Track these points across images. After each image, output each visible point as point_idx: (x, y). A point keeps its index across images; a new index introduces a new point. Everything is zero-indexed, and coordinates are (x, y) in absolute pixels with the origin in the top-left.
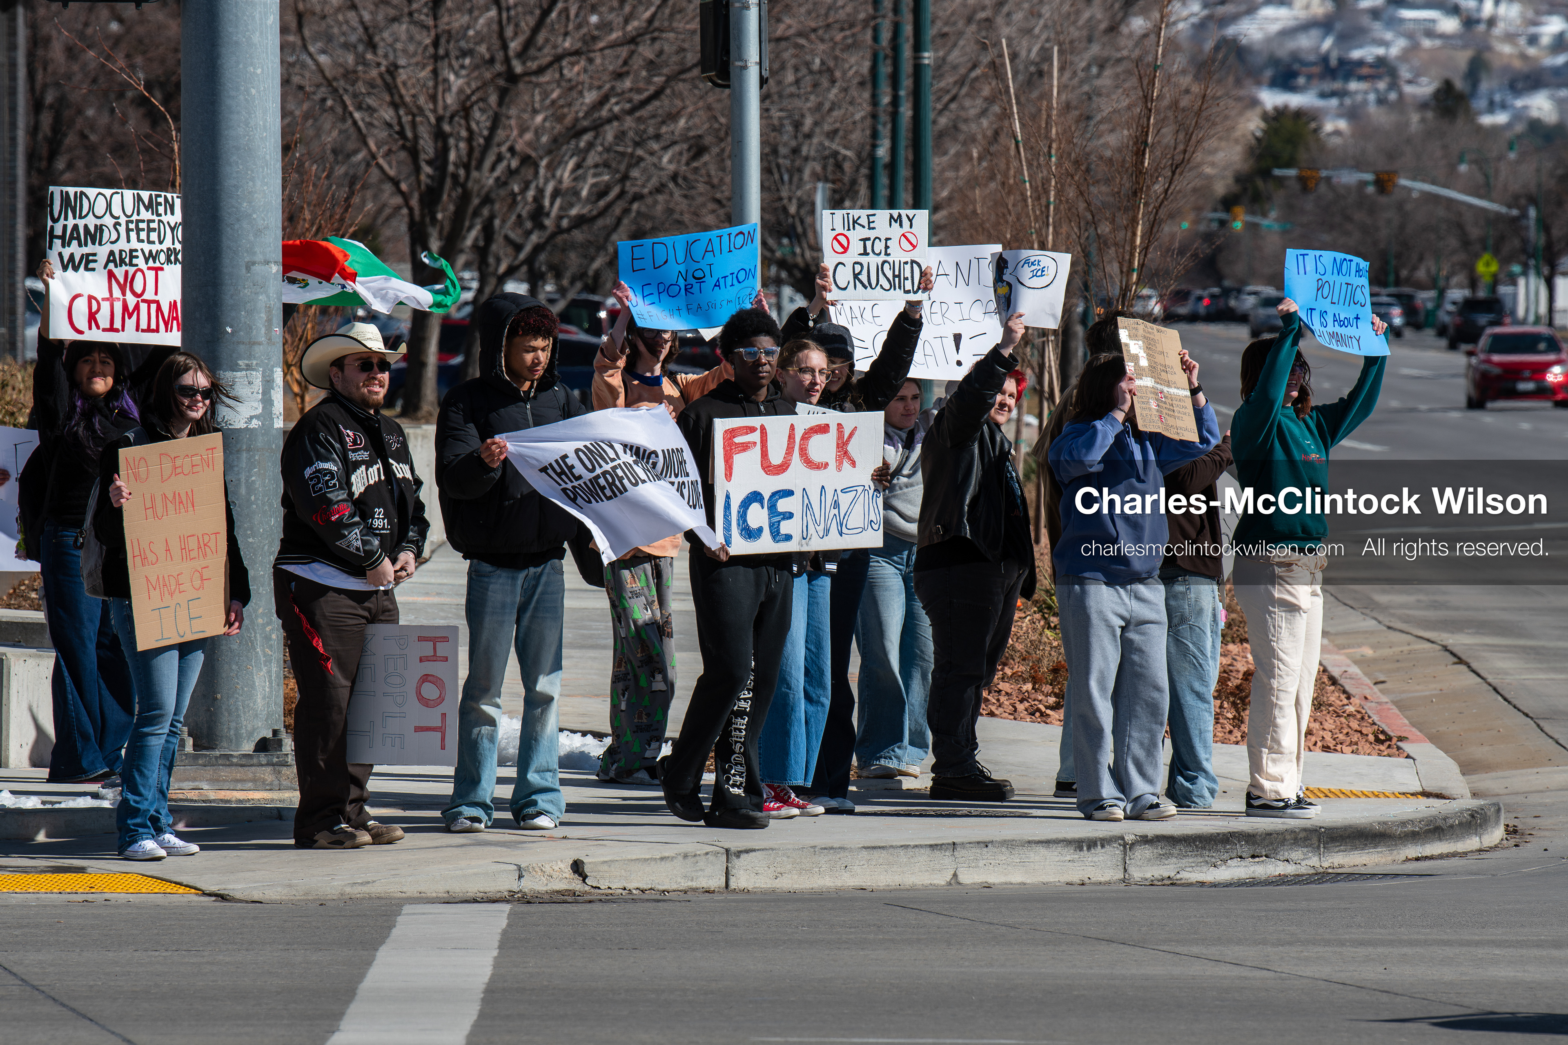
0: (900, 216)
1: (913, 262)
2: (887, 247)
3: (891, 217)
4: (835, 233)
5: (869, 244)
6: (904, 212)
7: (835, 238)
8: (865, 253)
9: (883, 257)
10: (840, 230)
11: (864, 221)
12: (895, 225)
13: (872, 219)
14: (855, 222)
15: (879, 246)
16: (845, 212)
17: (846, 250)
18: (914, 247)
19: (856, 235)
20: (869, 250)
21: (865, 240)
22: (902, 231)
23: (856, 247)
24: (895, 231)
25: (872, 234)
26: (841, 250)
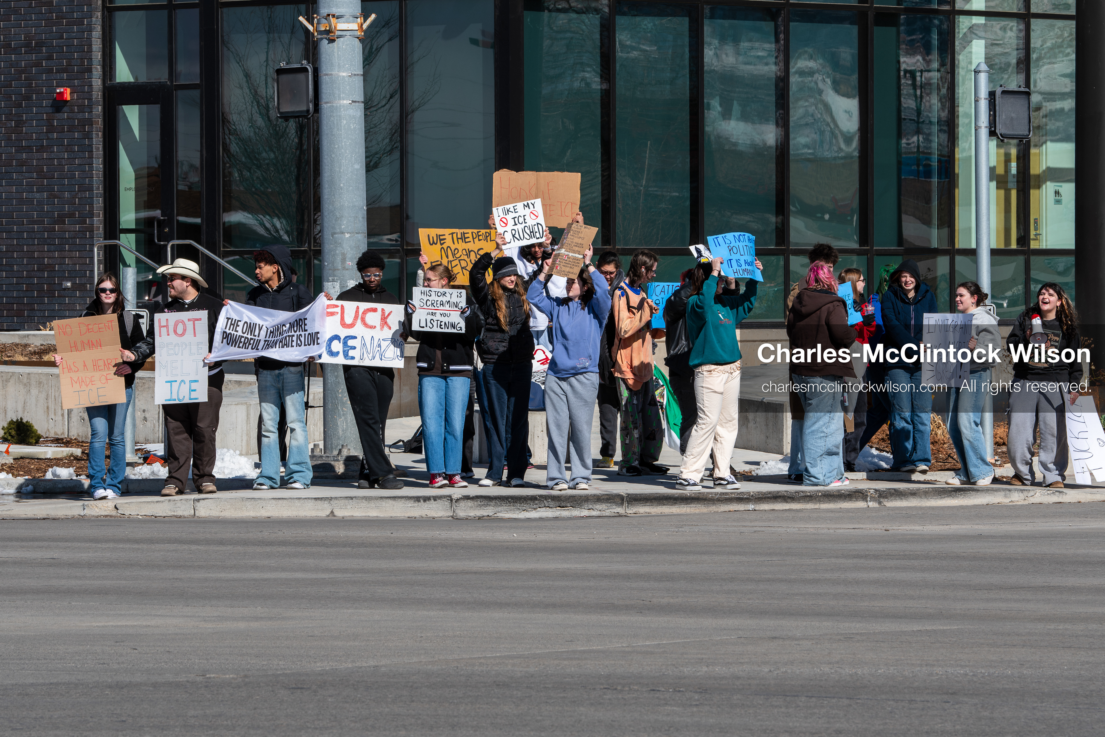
0: (528, 204)
1: (538, 224)
2: (525, 219)
3: (524, 205)
4: (500, 218)
5: (516, 219)
6: (529, 202)
7: (501, 220)
8: (516, 224)
9: (524, 225)
10: (502, 216)
11: (512, 210)
12: (527, 208)
13: (515, 208)
14: (508, 211)
15: (521, 220)
16: (503, 207)
17: (506, 224)
18: (537, 217)
19: (510, 217)
20: (517, 222)
21: (514, 218)
22: (530, 211)
23: (511, 222)
24: (527, 211)
25: (517, 215)
26: (504, 225)
